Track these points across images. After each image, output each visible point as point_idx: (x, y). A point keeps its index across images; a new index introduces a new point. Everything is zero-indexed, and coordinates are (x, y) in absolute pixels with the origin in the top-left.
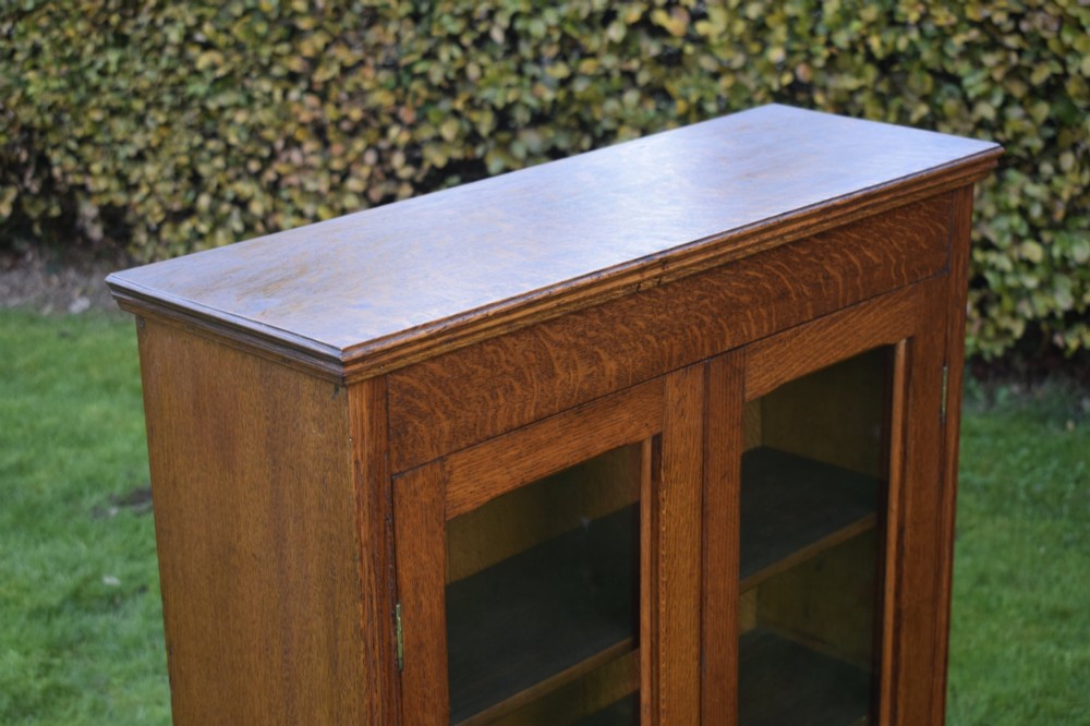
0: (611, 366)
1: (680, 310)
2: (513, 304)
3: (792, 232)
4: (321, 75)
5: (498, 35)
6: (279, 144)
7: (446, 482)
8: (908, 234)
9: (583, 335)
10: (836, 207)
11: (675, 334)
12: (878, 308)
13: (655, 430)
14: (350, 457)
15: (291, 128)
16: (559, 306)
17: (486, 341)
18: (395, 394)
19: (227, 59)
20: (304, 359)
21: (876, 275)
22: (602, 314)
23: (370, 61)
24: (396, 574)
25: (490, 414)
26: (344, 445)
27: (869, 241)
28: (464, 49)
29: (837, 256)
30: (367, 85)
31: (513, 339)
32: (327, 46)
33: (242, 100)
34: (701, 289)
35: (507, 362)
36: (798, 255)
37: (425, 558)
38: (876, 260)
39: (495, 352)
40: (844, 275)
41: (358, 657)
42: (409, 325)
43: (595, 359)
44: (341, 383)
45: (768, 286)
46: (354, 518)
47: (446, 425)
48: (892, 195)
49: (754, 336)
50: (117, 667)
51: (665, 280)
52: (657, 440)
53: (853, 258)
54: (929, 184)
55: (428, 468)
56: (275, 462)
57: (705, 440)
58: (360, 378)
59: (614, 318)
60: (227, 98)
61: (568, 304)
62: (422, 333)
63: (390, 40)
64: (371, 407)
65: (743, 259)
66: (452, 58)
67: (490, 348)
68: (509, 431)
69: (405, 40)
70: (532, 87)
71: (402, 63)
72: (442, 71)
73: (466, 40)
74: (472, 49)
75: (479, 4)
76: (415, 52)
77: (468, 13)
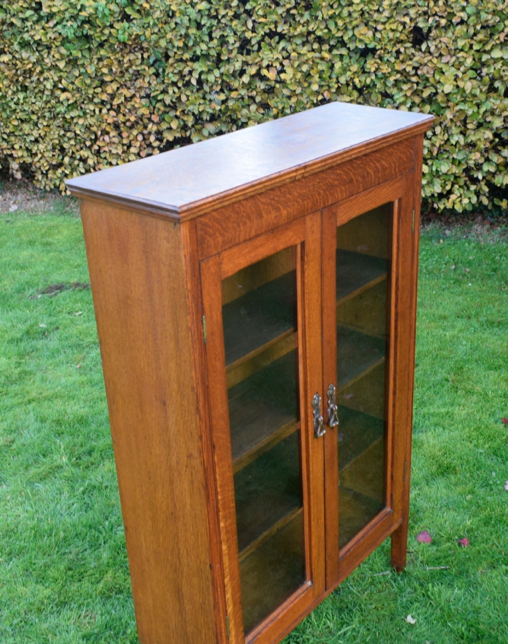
0: (284, 213)
1: (311, 188)
2: (246, 186)
3: (355, 154)
4: (116, 102)
5: (194, 82)
6: (99, 133)
7: (221, 263)
8: (399, 154)
9: (273, 199)
10: (371, 143)
11: (309, 198)
12: (387, 187)
13: (302, 240)
14: (182, 254)
15: (104, 126)
16: (264, 187)
17: (235, 203)
18: (199, 226)
19: (73, 96)
20: (160, 212)
21: (387, 172)
22: (280, 190)
23: (138, 95)
24: (202, 303)
25: (237, 234)
26: (179, 249)
27: (384, 157)
28: (179, 88)
29: (371, 164)
30: (137, 106)
31: (246, 202)
32: (118, 88)
33: (81, 114)
34: (319, 179)
35: (244, 211)
36: (357, 164)
37: (213, 296)
38: (386, 166)
39: (239, 207)
40: (375, 172)
41: (188, 339)
42: (205, 196)
43: (278, 209)
44: (177, 222)
45: (345, 177)
46: (185, 280)
47: (220, 239)
48: (393, 137)
49: (340, 199)
50: (50, 361)
51: (306, 175)
52: (303, 244)
53: (378, 165)
54: (407, 133)
55: (213, 258)
56: (147, 258)
57: (322, 243)
58: (186, 219)
59: (285, 192)
60: (74, 113)
61: (268, 186)
62: (211, 199)
63: (146, 85)
64: (190, 232)
65: (336, 166)
66: (174, 92)
67: (236, 206)
68: (245, 241)
69: (153, 85)
70: (210, 104)
71: (152, 95)
72: (170, 98)
73: (180, 84)
74: (183, 88)
75: (185, 68)
76: (157, 90)
77: (180, 72)
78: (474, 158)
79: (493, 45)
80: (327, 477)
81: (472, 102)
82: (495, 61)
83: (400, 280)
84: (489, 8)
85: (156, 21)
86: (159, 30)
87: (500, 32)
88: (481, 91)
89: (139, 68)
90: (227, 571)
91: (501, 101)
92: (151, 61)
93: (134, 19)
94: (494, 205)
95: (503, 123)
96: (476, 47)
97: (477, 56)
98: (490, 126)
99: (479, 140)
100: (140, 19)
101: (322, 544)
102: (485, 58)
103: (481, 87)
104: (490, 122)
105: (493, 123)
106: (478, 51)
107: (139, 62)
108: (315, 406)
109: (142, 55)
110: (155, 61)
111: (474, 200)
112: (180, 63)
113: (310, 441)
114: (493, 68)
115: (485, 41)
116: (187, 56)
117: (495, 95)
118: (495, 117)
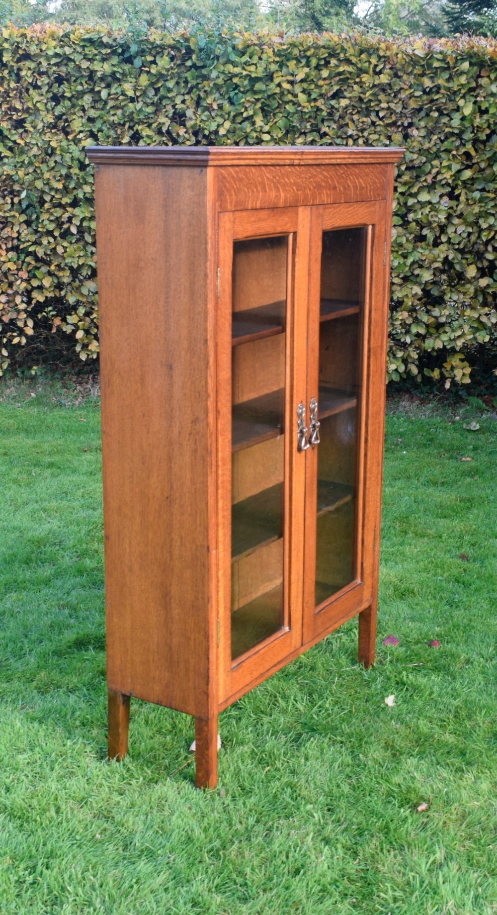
0: (283, 195)
5: (74, 230)
7: (234, 222)
8: (374, 178)
9: (275, 177)
11: (302, 190)
13: (295, 229)
16: (271, 159)
17: (248, 166)
18: (220, 177)
22: (280, 171)
23: (4, 247)
24: (218, 256)
25: (247, 199)
28: (55, 238)
31: (255, 169)
34: (310, 173)
35: (253, 179)
36: (340, 172)
37: (226, 252)
39: (249, 173)
44: (204, 166)
47: (234, 198)
49: (326, 202)
51: (302, 163)
52: (295, 233)
55: (229, 213)
59: (284, 174)
63: (15, 235)
64: (214, 179)
66: (49, 243)
67: (248, 170)
69: (23, 235)
70: (91, 257)
71: (21, 247)
72: (43, 250)
73: (56, 234)
74: (59, 239)
75: (64, 213)
76: (29, 241)
77: (57, 218)
78: (400, 318)
79: (420, 187)
80: (307, 504)
81: (397, 252)
82: (423, 205)
83: (373, 312)
84: (414, 147)
85: (32, 158)
86: (35, 171)
87: (427, 174)
88: (407, 240)
89: (7, 215)
90: (221, 563)
91: (430, 250)
92: (24, 206)
93: (5, 157)
94: (423, 376)
95: (432, 277)
96: (400, 190)
97: (402, 200)
98: (418, 280)
99: (407, 296)
100: (12, 157)
101: (301, 584)
102: (411, 201)
103: (408, 235)
104: (418, 275)
105: (422, 276)
106: (402, 194)
107: (9, 206)
108: (300, 415)
109: (12, 199)
110: (28, 207)
111: (402, 368)
112: (58, 209)
113: (294, 454)
114: (420, 213)
115: (410, 182)
116: (66, 200)
117: (423, 244)
118: (424, 269)
